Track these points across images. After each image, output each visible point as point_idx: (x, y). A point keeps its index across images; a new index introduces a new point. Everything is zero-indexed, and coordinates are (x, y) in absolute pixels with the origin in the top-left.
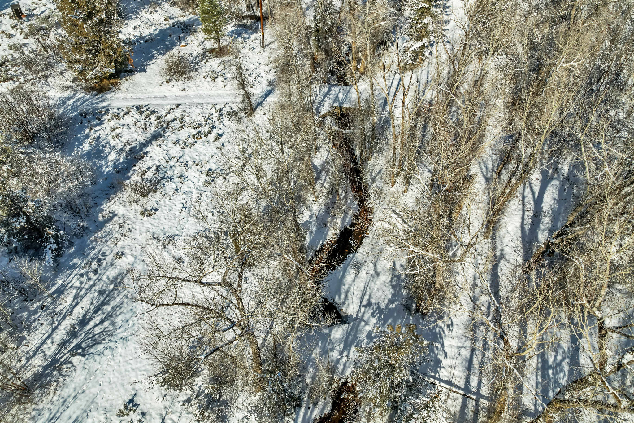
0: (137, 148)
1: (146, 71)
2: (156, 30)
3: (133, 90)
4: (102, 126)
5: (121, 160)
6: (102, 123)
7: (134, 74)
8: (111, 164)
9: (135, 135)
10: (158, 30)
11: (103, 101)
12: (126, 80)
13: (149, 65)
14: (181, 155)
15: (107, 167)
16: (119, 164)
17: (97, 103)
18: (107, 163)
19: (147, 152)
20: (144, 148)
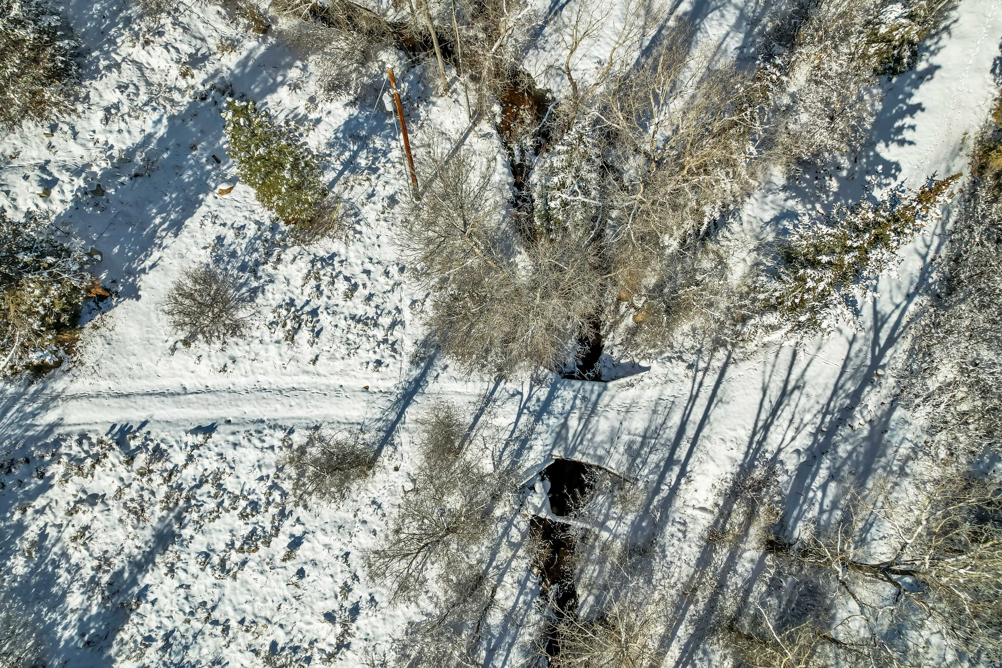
0: (126, 575)
1: (138, 298)
2: (159, 121)
3: (113, 368)
4: (50, 493)
5: (94, 610)
6: (47, 486)
7: (110, 307)
8: (73, 618)
9: (119, 534)
10: (165, 121)
11: (45, 407)
12: (96, 327)
13: (143, 271)
14: (216, 599)
15: (65, 628)
16: (90, 619)
17: (34, 415)
18: (65, 617)
19: (147, 587)
20: (139, 577)
